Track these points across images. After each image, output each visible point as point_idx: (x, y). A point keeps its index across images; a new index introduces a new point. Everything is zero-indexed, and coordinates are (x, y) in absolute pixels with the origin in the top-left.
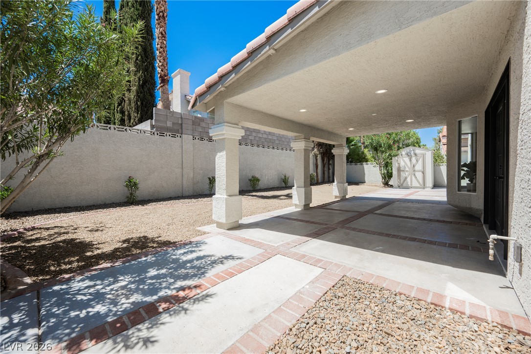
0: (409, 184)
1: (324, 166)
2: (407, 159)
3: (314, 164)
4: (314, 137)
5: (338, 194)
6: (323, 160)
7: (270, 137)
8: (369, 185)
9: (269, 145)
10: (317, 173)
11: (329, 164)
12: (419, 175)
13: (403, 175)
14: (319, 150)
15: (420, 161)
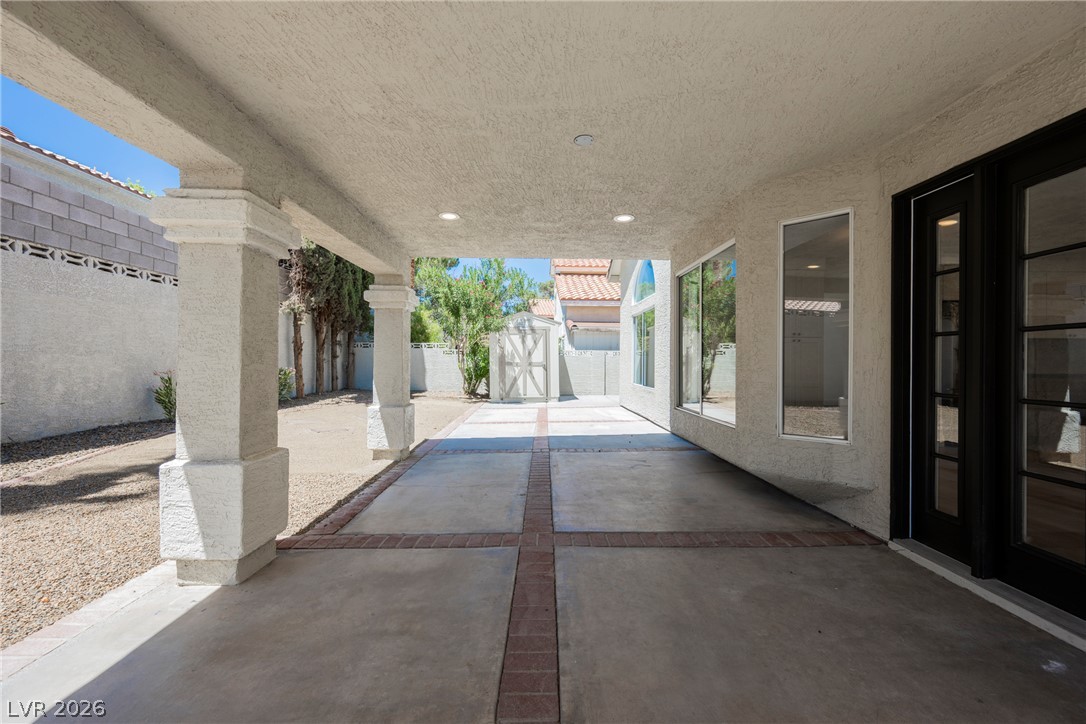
0: (521, 392)
1: (319, 347)
2: (516, 339)
3: (287, 340)
4: (301, 205)
5: (384, 444)
6: (317, 332)
7: (84, 217)
8: (437, 398)
9: (77, 250)
10: (298, 366)
11: (334, 343)
12: (538, 372)
13: (510, 372)
14: (303, 299)
15: (541, 344)
